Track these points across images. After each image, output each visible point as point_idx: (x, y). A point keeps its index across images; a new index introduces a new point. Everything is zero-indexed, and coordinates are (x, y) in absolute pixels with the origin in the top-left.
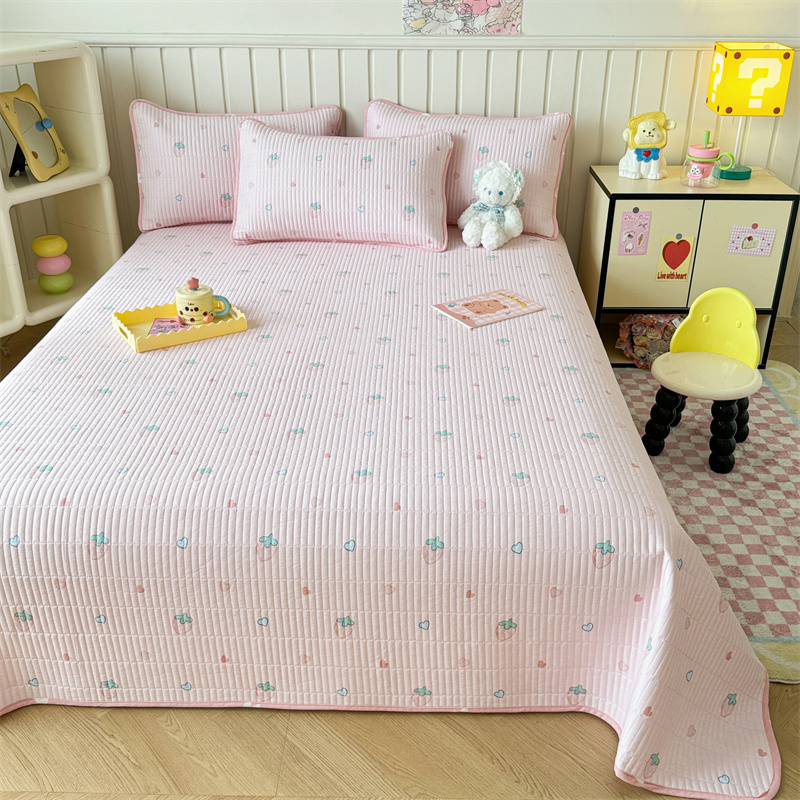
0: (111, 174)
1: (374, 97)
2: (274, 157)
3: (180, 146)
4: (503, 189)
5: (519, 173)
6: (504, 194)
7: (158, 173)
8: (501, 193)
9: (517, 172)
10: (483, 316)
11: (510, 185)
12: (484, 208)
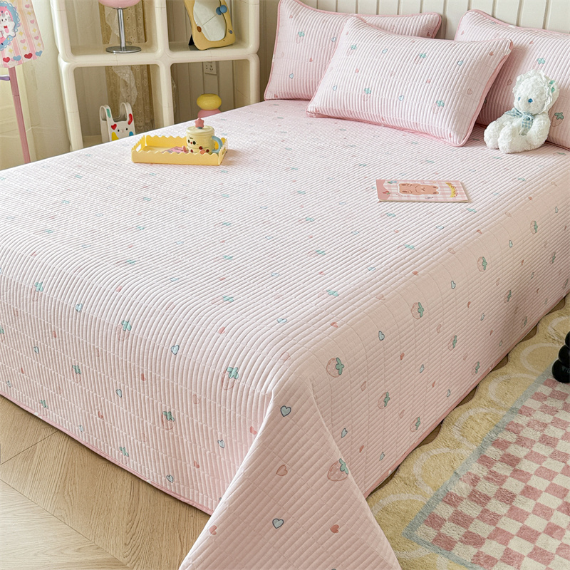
0: (257, 53)
1: (473, 7)
2: (354, 48)
3: (301, 34)
4: (533, 97)
5: (554, 84)
6: (533, 102)
7: (283, 54)
8: (530, 101)
9: (551, 83)
10: (406, 195)
11: (542, 94)
12: (518, 114)
